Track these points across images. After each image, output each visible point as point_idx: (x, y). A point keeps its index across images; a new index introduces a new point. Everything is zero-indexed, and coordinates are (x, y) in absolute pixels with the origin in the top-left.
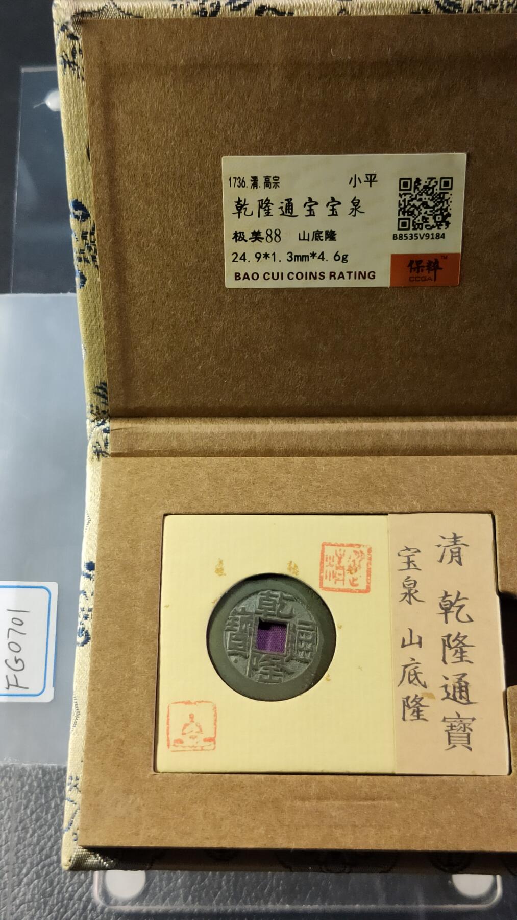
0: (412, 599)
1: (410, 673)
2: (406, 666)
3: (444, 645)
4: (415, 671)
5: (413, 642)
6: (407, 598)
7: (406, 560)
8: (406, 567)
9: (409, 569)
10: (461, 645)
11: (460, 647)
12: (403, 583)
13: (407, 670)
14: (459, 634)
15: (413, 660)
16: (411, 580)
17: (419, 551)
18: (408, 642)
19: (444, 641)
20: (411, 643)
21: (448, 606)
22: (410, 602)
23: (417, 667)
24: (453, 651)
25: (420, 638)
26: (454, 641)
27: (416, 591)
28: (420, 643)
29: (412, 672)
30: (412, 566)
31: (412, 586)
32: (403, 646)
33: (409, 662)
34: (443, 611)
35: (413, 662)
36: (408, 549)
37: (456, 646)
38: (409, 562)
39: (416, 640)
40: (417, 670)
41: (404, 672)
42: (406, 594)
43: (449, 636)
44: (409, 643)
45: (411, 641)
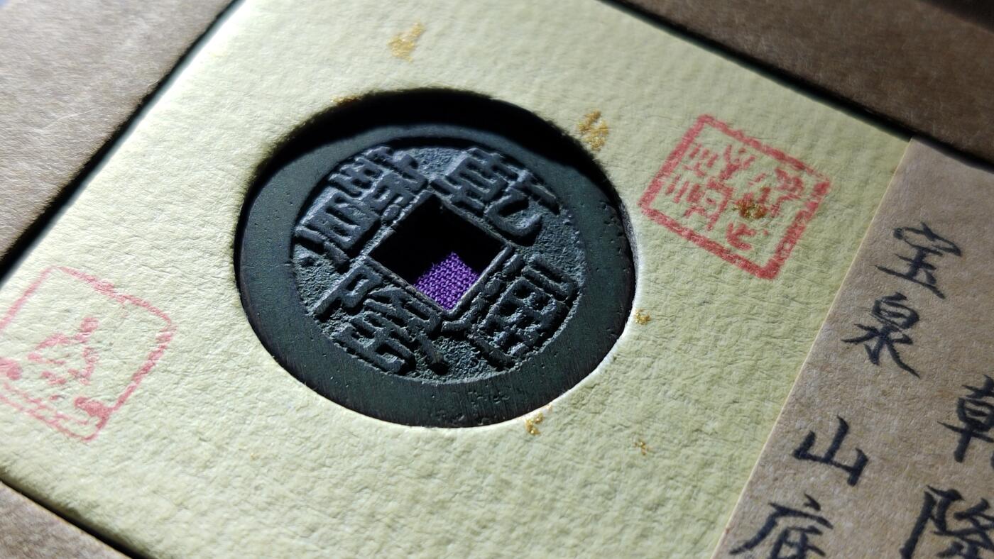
0: (885, 353)
1: (785, 534)
2: (783, 511)
3: (926, 515)
4: (804, 539)
5: (836, 459)
6: (873, 344)
7: (913, 254)
8: (904, 268)
9: (910, 277)
10: (976, 537)
11: (970, 542)
12: (878, 303)
13: (783, 523)
14: (985, 505)
15: (815, 505)
16: (903, 307)
17: (957, 251)
18: (820, 449)
19: (929, 501)
20: (828, 459)
21: (982, 419)
22: (874, 357)
23: (814, 531)
24: (947, 542)
25: (863, 461)
26: (960, 516)
27: (907, 341)
28: (855, 473)
29: (795, 537)
30: (922, 275)
31: (900, 321)
32: (803, 453)
33: (797, 503)
34: (962, 425)
35: (810, 511)
36: (928, 232)
37: (962, 534)
38: (919, 263)
39: (847, 456)
40: (813, 539)
41: (771, 523)
42: (872, 332)
43: (953, 496)
44: (822, 455)
45: (832, 452)
